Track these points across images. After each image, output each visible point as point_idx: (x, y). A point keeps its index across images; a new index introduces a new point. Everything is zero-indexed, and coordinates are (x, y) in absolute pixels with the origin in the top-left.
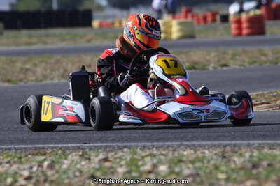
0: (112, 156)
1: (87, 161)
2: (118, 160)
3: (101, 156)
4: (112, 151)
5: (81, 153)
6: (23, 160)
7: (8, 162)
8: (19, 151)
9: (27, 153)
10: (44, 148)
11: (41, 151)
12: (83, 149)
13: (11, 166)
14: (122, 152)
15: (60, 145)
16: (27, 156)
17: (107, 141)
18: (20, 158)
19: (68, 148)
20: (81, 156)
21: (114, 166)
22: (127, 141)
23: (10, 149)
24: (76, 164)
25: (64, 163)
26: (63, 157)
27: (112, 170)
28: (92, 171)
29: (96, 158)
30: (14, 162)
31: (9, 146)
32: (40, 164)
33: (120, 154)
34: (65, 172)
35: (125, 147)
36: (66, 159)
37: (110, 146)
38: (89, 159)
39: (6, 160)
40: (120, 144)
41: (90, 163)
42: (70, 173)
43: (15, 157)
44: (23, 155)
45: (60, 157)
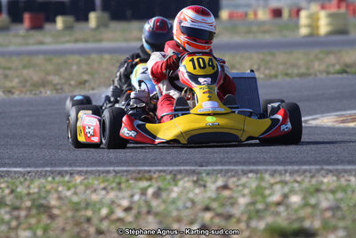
0: (234, 182)
1: (202, 188)
2: (240, 188)
3: (220, 183)
4: (234, 176)
5: (195, 179)
6: (123, 186)
7: (104, 189)
8: (118, 175)
9: (129, 177)
10: (150, 171)
11: (147, 175)
12: (199, 173)
13: (108, 192)
14: (248, 177)
15: (171, 168)
16: (128, 181)
17: (229, 163)
18: (119, 184)
19: (180, 172)
20: (195, 182)
21: (235, 195)
22: (254, 164)
23: (108, 172)
24: (188, 192)
25: (172, 191)
26: (172, 183)
27: (231, 201)
28: (207, 202)
29: (213, 185)
30: (112, 189)
31: (107, 169)
32: (143, 192)
33: (244, 180)
34: (174, 202)
35: (251, 171)
36: (176, 185)
37: (232, 170)
38: (205, 186)
39: (102, 185)
40: (245, 168)
41: (205, 191)
42: (180, 204)
43: (113, 182)
44: (124, 179)
45: (169, 183)
